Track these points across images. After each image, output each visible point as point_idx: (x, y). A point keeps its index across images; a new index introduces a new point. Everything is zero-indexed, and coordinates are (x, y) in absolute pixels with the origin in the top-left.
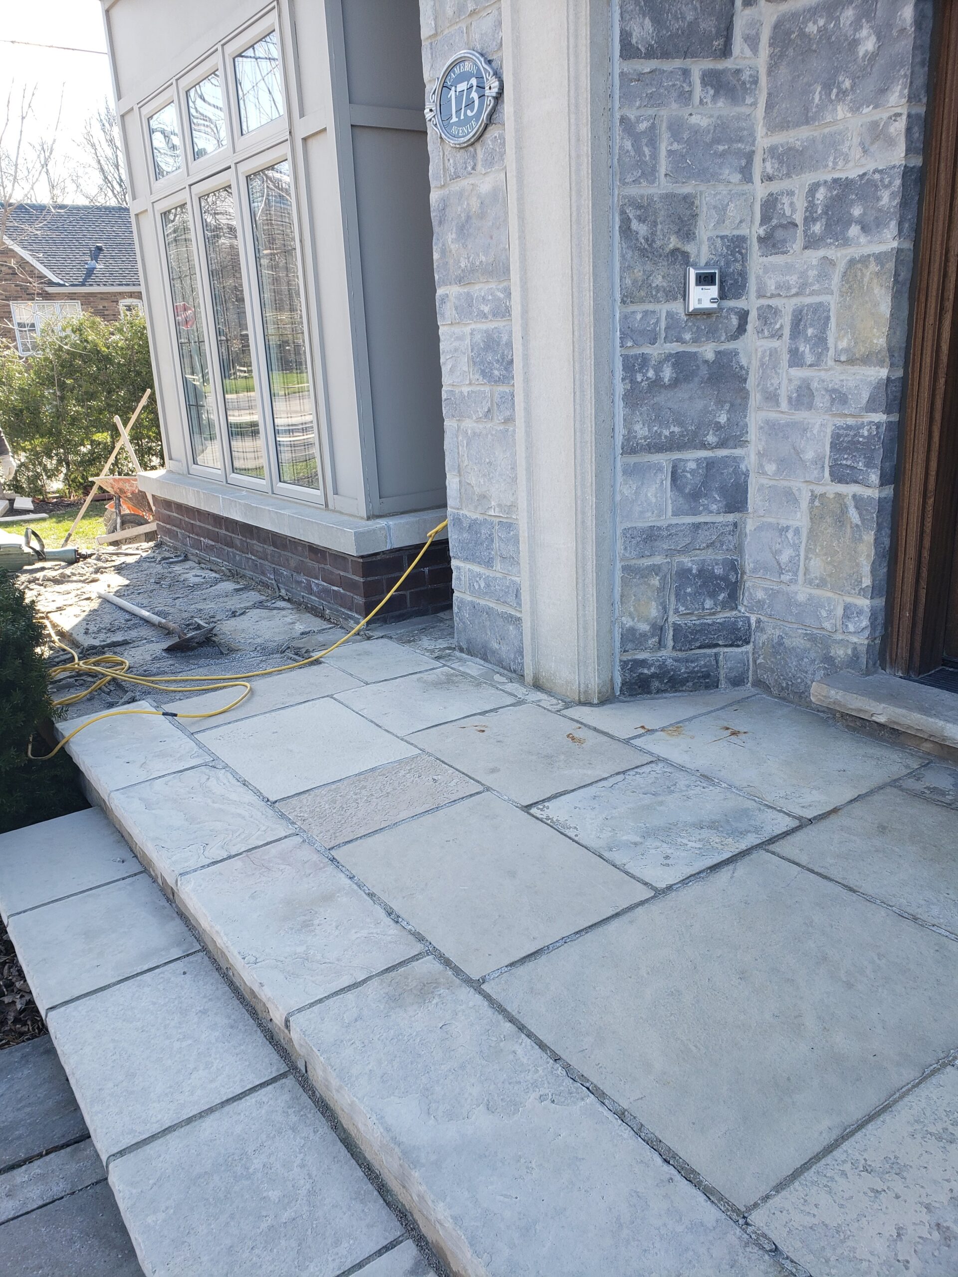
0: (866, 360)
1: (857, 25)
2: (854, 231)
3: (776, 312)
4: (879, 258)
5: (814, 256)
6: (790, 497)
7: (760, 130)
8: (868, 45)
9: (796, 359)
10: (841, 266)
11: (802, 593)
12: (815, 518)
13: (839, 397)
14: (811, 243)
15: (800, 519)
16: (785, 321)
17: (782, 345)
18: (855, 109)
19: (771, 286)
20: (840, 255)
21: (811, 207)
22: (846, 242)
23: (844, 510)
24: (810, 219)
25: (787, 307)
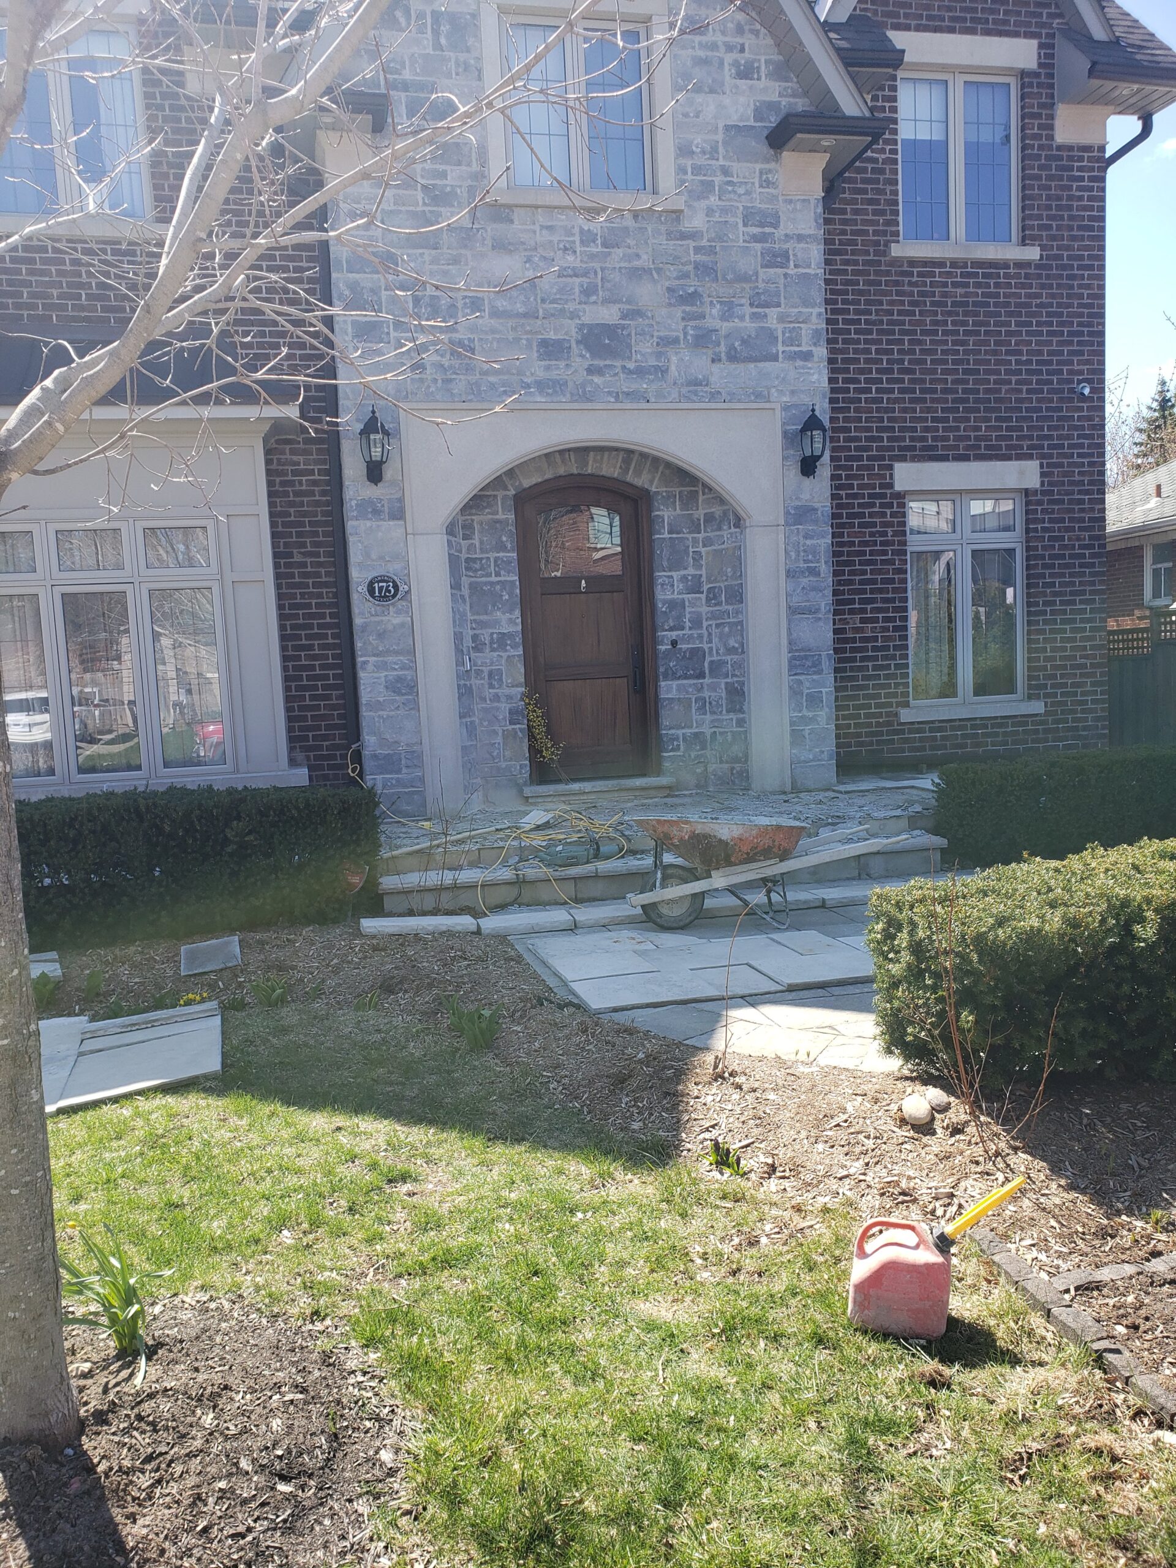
0: (517, 686)
1: (501, 590)
2: (508, 648)
3: (482, 671)
4: (518, 656)
5: (495, 654)
6: (495, 732)
7: (469, 614)
8: (507, 597)
9: (491, 686)
10: (505, 658)
11: (503, 765)
12: (505, 737)
13: (509, 697)
14: (493, 650)
15: (499, 739)
16: (486, 674)
17: (485, 682)
18: (504, 613)
19: (480, 663)
20: (505, 655)
21: (492, 638)
22: (506, 651)
23: (516, 733)
24: (492, 642)
25: (486, 670)
